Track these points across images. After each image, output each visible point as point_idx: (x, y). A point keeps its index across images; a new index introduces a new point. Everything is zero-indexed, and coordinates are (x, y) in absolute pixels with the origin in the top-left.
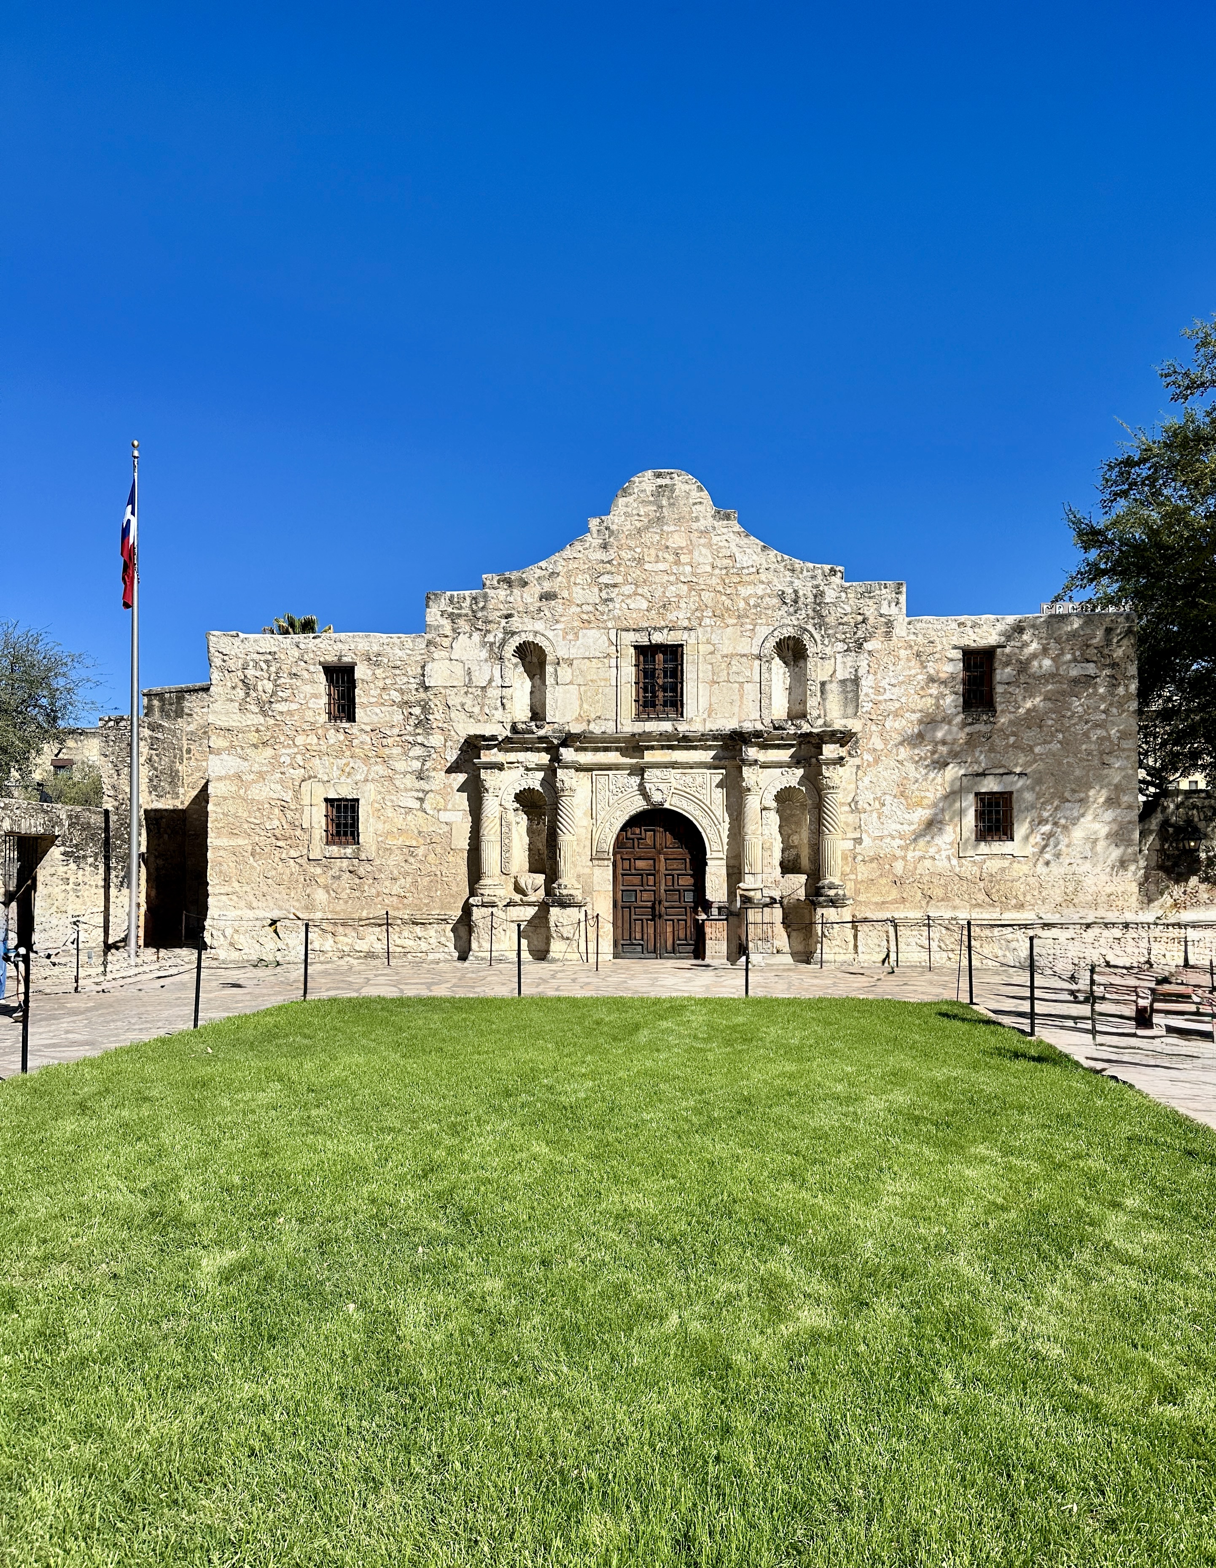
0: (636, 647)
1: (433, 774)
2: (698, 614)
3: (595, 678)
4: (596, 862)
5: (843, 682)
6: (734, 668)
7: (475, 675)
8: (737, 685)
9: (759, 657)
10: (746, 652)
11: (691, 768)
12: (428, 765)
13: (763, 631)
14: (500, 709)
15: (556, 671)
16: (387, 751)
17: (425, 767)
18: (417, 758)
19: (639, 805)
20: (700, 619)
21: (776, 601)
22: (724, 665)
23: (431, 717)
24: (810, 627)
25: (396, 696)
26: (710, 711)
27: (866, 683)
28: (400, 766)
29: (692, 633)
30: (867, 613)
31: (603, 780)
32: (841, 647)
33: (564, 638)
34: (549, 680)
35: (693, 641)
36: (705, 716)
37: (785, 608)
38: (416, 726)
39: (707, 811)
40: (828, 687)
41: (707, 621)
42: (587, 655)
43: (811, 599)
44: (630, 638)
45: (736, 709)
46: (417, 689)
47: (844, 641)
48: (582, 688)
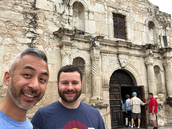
0: (113, 13)
1: (37, 46)
2: (129, 8)
3: (101, 20)
4: (104, 89)
5: (163, 37)
6: (140, 27)
7: (58, 8)
8: (140, 32)
9: (145, 25)
10: (142, 23)
11: (131, 56)
12: (35, 41)
13: (145, 18)
14: (68, 24)
15: (88, 15)
16: (14, 32)
17: (34, 42)
18: (30, 38)
19: (117, 67)
20: (130, 10)
21: (147, 10)
22: (137, 25)
23: (37, 21)
24: (155, 20)
25: (20, 9)
26: (135, 38)
27: (168, 38)
28: (21, 40)
29: (128, 13)
30: (166, 20)
31: (105, 57)
32: (161, 27)
33: (91, 4)
34: (86, 17)
35: (128, 15)
36: (133, 40)
37: (149, 13)
38: (30, 24)
39: (137, 71)
40: (161, 37)
41: (131, 11)
42: (98, 12)
43: (154, 13)
44: (111, 10)
45: (141, 39)
46: (31, 8)
47: (162, 25)
48: (97, 23)
